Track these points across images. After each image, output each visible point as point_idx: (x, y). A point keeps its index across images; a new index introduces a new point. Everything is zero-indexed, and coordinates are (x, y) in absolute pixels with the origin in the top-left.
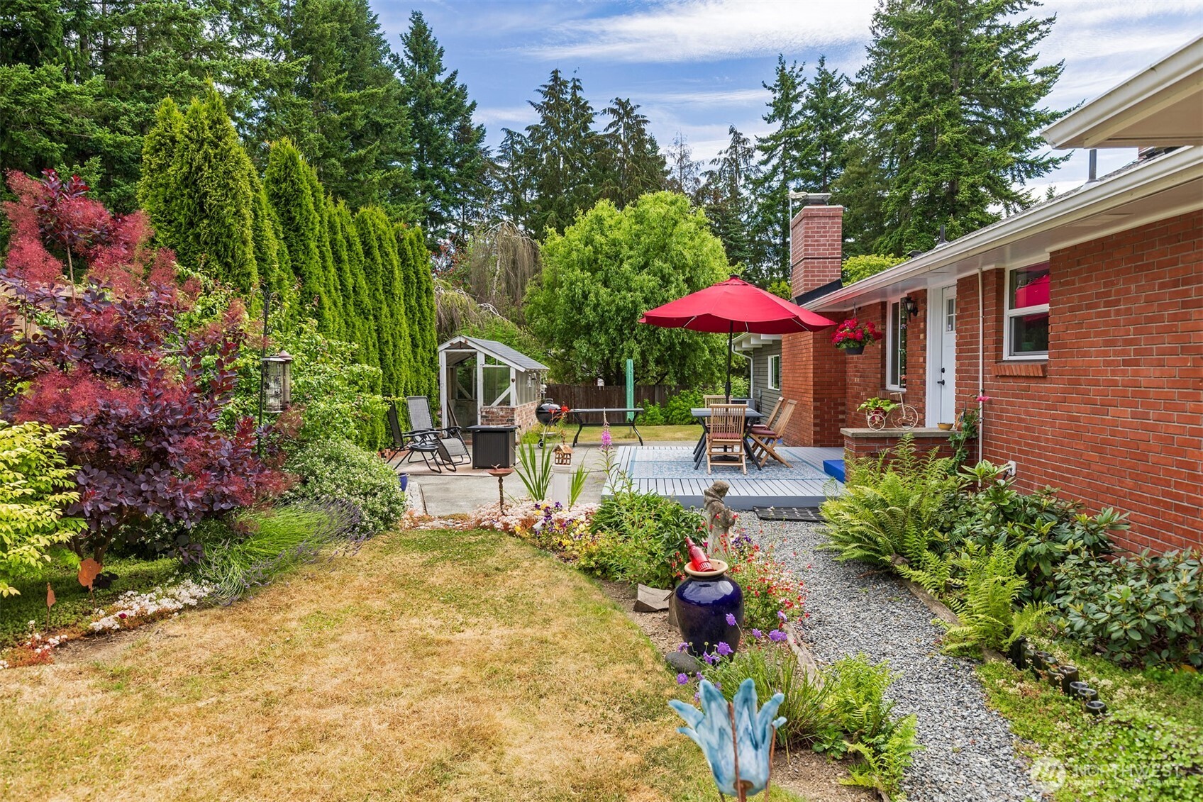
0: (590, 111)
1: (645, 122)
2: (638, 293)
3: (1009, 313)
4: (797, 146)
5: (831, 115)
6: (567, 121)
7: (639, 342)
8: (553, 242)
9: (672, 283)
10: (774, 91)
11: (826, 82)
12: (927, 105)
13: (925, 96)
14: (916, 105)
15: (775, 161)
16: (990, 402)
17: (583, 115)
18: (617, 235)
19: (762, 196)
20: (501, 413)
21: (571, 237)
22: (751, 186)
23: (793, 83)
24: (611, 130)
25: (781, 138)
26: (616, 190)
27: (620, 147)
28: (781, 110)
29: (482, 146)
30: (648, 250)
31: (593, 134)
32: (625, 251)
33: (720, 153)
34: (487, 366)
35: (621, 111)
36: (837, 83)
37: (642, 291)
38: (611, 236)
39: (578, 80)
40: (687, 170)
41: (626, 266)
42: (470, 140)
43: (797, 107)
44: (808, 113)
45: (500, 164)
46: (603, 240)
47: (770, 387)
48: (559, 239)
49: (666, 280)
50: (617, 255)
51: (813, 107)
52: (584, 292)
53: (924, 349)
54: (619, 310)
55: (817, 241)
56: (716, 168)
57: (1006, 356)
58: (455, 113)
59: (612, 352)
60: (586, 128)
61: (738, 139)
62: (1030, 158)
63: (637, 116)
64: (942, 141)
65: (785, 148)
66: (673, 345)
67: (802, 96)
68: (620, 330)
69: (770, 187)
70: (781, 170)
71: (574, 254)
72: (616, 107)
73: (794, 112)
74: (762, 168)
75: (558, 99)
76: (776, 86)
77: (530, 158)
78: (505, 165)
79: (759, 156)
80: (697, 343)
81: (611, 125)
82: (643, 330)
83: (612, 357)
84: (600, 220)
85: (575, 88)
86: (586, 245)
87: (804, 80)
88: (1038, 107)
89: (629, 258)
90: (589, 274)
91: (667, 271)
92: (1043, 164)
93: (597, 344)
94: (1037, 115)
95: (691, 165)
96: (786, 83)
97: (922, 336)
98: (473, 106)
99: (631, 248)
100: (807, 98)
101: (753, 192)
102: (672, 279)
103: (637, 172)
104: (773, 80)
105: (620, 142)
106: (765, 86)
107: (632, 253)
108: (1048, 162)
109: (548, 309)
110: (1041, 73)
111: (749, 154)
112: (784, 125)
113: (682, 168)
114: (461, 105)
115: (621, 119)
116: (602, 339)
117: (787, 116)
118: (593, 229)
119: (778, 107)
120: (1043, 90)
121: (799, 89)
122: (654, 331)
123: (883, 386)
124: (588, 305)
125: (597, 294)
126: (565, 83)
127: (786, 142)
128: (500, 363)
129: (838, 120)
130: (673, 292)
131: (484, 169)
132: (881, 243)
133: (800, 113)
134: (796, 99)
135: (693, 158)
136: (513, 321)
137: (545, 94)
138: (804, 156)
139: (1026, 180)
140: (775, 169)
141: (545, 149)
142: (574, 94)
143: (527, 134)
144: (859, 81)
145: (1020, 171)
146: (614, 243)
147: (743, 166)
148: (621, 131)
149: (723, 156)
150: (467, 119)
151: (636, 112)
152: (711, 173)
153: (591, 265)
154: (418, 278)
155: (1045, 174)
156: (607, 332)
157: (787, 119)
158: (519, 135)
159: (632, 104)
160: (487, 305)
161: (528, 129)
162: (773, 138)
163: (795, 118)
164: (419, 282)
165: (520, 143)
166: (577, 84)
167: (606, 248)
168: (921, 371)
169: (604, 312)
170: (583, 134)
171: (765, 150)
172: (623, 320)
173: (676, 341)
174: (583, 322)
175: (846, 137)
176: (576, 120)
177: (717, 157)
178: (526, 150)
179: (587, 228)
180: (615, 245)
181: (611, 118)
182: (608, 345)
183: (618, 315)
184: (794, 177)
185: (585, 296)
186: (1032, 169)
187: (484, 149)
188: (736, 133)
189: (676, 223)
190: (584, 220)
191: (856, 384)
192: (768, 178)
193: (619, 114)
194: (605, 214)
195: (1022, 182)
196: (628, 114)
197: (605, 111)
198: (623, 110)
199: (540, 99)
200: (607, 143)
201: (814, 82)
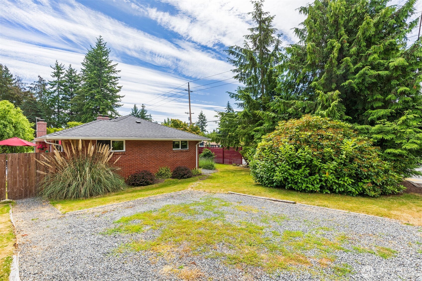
4: (62, 86)
5: (73, 80)
10: (54, 69)
11: (71, 71)
15: (55, 88)
19: (50, 97)
23: (61, 69)
25: (57, 82)
28: (57, 74)
33: (35, 82)
36: (75, 72)
43: (62, 76)
44: (66, 77)
56: (33, 86)
61: (41, 79)
65: (58, 85)
67: (64, 73)
69: (53, 95)
70: (57, 91)
74: (50, 89)
79: (49, 86)
87: (65, 69)
88: (118, 94)
95: (22, 84)
96: (59, 68)
100: (66, 74)
104: (54, 66)
106: (51, 67)
110: (119, 87)
111: (46, 84)
112: (58, 79)
117: (59, 77)
120: (118, 91)
121: (63, 71)
134: (62, 73)
135: (23, 81)
140: (55, 91)
149: (36, 83)
152: (30, 87)
162: (54, 82)
163: (62, 78)
171: (51, 85)
177: (33, 83)
184: (62, 94)
188: (40, 77)
192: (52, 92)
201: (68, 70)
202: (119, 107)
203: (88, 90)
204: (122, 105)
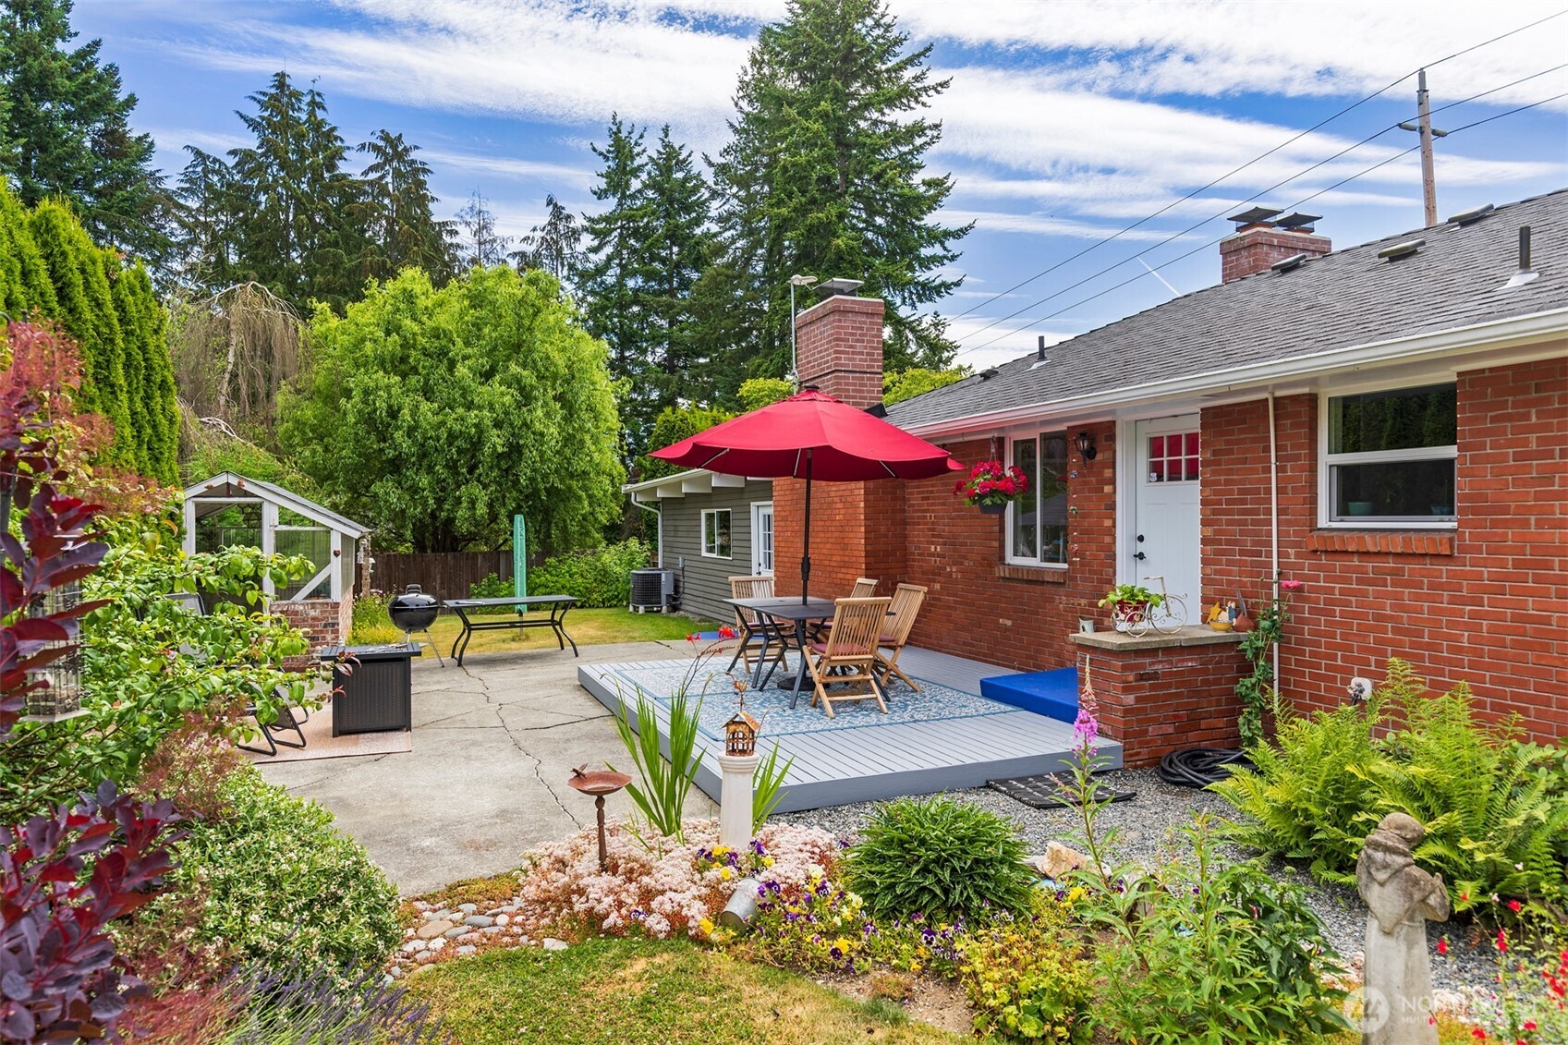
0: (338, 143)
1: (425, 171)
2: (486, 412)
3: (1327, 459)
4: (636, 233)
5: (679, 201)
6: (302, 154)
7: (485, 487)
8: (325, 326)
9: (536, 399)
10: (607, 159)
11: (671, 159)
12: (813, 201)
13: (813, 190)
14: (803, 199)
15: (608, 250)
16: (1299, 589)
17: (326, 148)
18: (443, 320)
19: (593, 293)
20: (312, 613)
21: (361, 320)
22: (576, 279)
23: (631, 151)
24: (373, 176)
25: (617, 220)
26: (384, 263)
27: (387, 201)
28: (616, 182)
29: (148, 167)
30: (495, 348)
31: (344, 176)
32: (458, 348)
33: (534, 229)
34: (284, 528)
35: (389, 150)
36: (684, 161)
37: (492, 408)
38: (429, 323)
39: (319, 95)
40: (488, 246)
41: (462, 371)
42: (125, 155)
43: (635, 184)
44: (650, 194)
45: (182, 201)
46: (416, 328)
47: (704, 554)
48: (334, 322)
49: (526, 397)
50: (443, 353)
51: (655, 185)
52: (390, 407)
53: (1112, 507)
54: (452, 437)
55: (851, 347)
56: (530, 249)
57: (1323, 521)
58: (97, 107)
59: (440, 501)
60: (331, 167)
61: (558, 212)
62: (921, 279)
63: (413, 162)
64: (838, 246)
65: (621, 234)
66: (536, 492)
67: (642, 171)
68: (452, 467)
69: (603, 282)
70: (617, 261)
71: (369, 346)
72: (382, 143)
73: (633, 190)
74: (592, 256)
75: (285, 116)
76: (609, 152)
77: (235, 198)
78: (194, 203)
79: (587, 240)
80: (570, 488)
81: (372, 169)
82: (491, 468)
83: (440, 508)
84: (410, 297)
85: (313, 104)
86: (388, 333)
87: (644, 151)
88: (930, 220)
89: (465, 358)
90: (398, 379)
91: (528, 381)
92: (935, 288)
93: (414, 490)
94: (928, 230)
95: (495, 241)
96: (621, 150)
97: (1107, 489)
98: (131, 102)
99: (467, 344)
100: (649, 173)
101: (579, 286)
102: (535, 393)
103: (416, 239)
104: (606, 144)
105: (388, 195)
106: (594, 150)
107: (469, 351)
108: (940, 286)
109: (321, 433)
110: (928, 184)
111: (574, 235)
112: (620, 204)
113: (480, 243)
114: (109, 97)
115: (388, 161)
116: (424, 481)
117: (623, 194)
118: (398, 310)
119: (612, 180)
120: (933, 203)
121: (638, 162)
122: (507, 471)
123: (1002, 558)
124: (398, 428)
125: (415, 410)
126: (297, 95)
127: (622, 227)
128: (314, 523)
129: (687, 209)
130: (539, 413)
131: (150, 204)
132: (760, 365)
133: (639, 191)
134: (635, 172)
135: (498, 231)
136: (268, 450)
137: (263, 106)
138: (648, 249)
139: (918, 304)
140: (610, 259)
141: (266, 189)
142: (312, 114)
143: (231, 162)
144: (723, 161)
145: (911, 293)
146: (436, 334)
147: (566, 251)
148: (389, 179)
149: (539, 233)
150: (118, 120)
151: (413, 155)
152: (523, 255)
153: (399, 365)
154: (145, 360)
155: (938, 299)
156: (430, 470)
157: (624, 196)
158: (215, 161)
159: (407, 142)
160: (214, 420)
161: (233, 153)
162: (607, 219)
163: (633, 197)
164: (149, 368)
165: (217, 172)
166: (318, 99)
167: (422, 341)
168: (1107, 539)
169: (426, 439)
170: (326, 175)
171: (596, 233)
172: (460, 451)
173: (542, 486)
174: (391, 453)
175: (698, 231)
176: (315, 152)
177: (531, 234)
178: (229, 185)
179: (388, 307)
180: (438, 337)
181: (372, 158)
182: (433, 491)
183: (450, 445)
184: (634, 274)
185: (393, 413)
186: (924, 294)
187: (152, 174)
188: (556, 205)
189: (537, 312)
190: (382, 294)
191: (933, 555)
192: (600, 271)
193: (385, 154)
194: (418, 289)
195: (913, 305)
196: (399, 156)
197: (363, 147)
198: (391, 150)
199: (255, 112)
200: (365, 193)
201: (655, 156)
202: (938, 293)
203: (795, 210)
204: (957, 284)
